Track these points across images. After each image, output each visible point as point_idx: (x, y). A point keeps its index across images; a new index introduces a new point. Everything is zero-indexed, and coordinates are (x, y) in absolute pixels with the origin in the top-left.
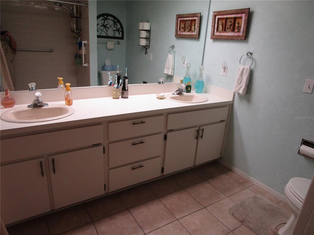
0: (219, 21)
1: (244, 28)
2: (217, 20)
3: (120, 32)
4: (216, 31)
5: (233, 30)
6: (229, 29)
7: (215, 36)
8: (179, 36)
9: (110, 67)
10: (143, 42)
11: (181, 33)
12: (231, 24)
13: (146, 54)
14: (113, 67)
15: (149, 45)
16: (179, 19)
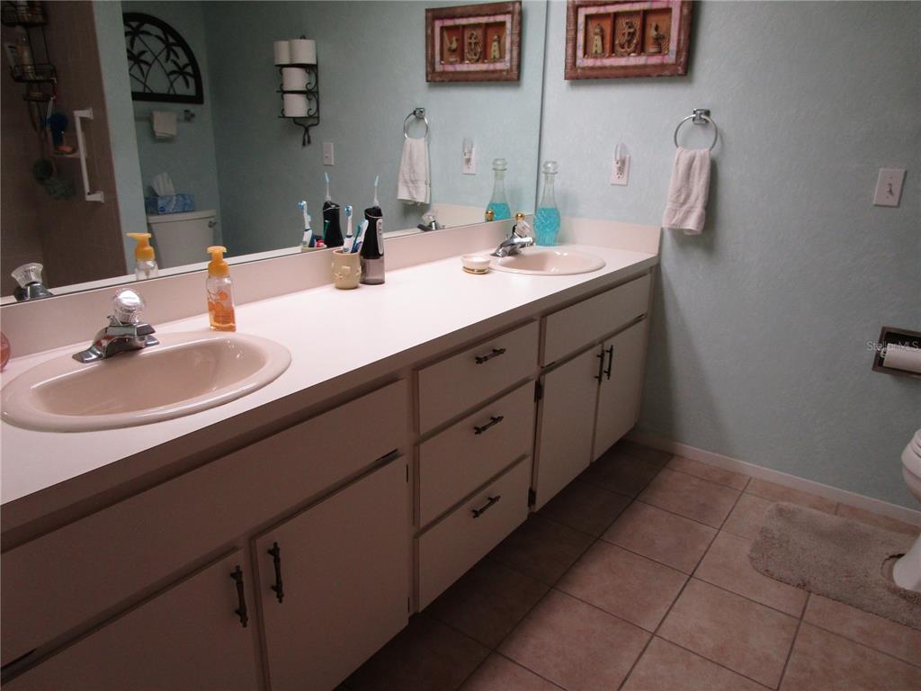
0: (590, 23)
1: (682, 42)
2: (581, 20)
3: (188, 77)
4: (580, 53)
5: (641, 49)
6: (626, 48)
7: (579, 71)
8: (441, 76)
9: (175, 198)
10: (297, 107)
11: (449, 68)
12: (632, 30)
13: (308, 148)
14: (185, 198)
15: (316, 115)
16: (438, 24)
